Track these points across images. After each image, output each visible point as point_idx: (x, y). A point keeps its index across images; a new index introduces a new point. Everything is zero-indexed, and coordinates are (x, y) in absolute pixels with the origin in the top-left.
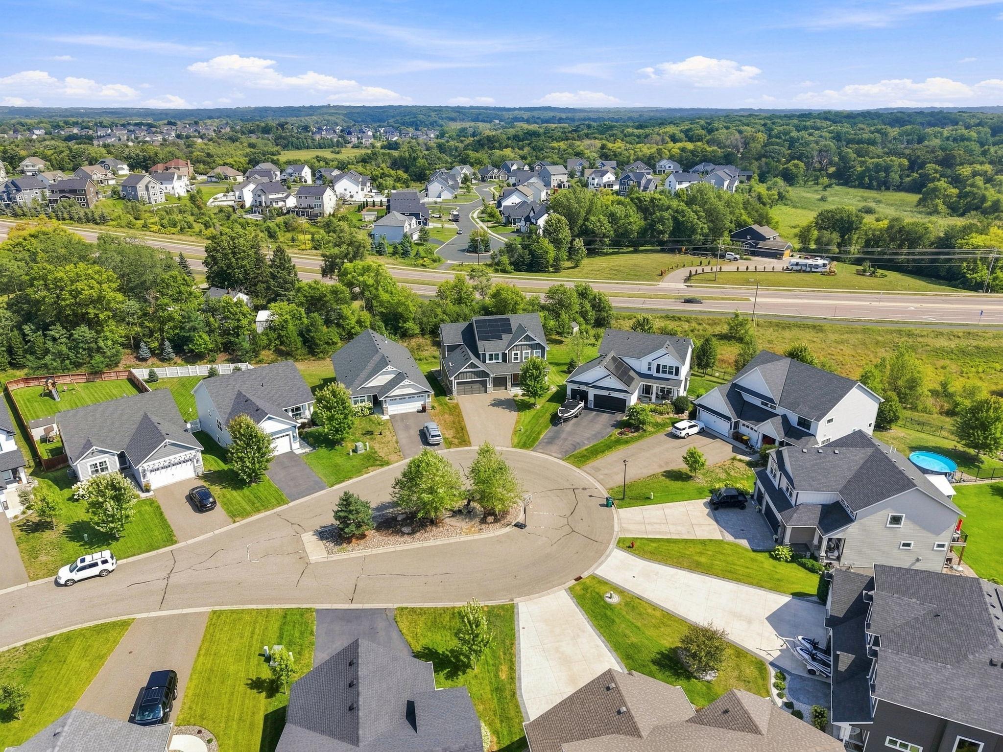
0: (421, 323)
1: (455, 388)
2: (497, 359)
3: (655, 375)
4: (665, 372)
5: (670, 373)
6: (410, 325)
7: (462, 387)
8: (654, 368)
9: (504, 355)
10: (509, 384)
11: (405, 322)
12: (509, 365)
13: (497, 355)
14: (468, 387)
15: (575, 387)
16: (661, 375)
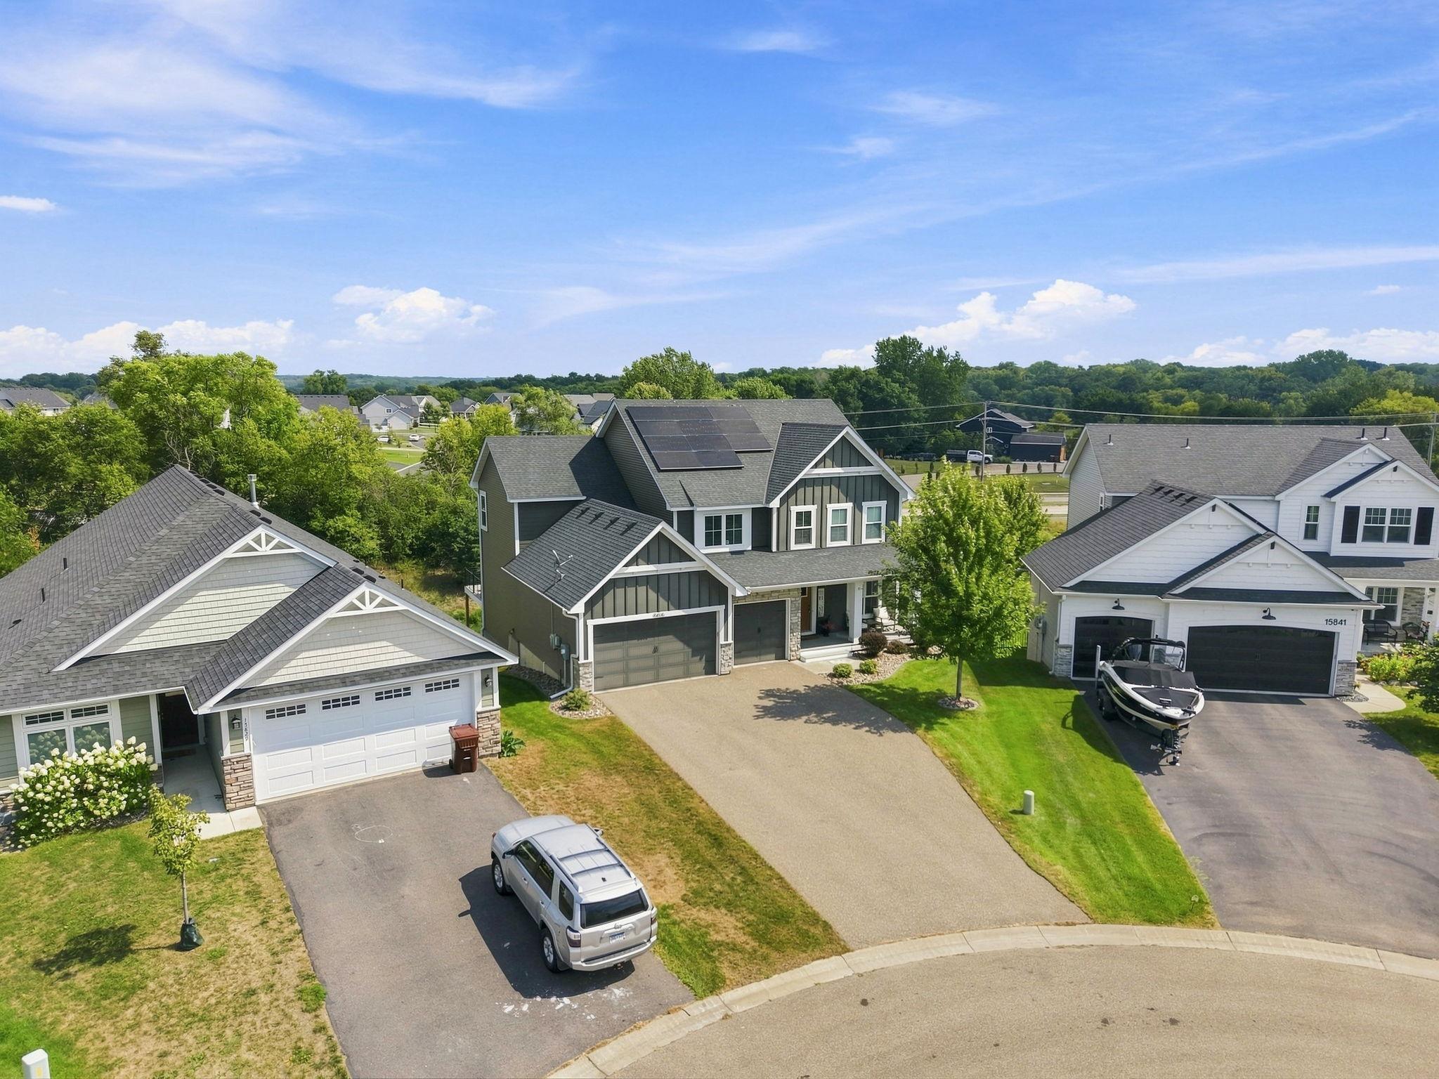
0: (383, 524)
1: (586, 651)
2: (735, 537)
3: (1339, 549)
4: (1373, 534)
5: (1399, 536)
6: (348, 522)
7: (616, 650)
8: (1331, 524)
9: (762, 517)
10: (793, 640)
11: (330, 515)
12: (783, 557)
13: (735, 520)
14: (640, 648)
15: (1099, 606)
16: (1362, 548)
